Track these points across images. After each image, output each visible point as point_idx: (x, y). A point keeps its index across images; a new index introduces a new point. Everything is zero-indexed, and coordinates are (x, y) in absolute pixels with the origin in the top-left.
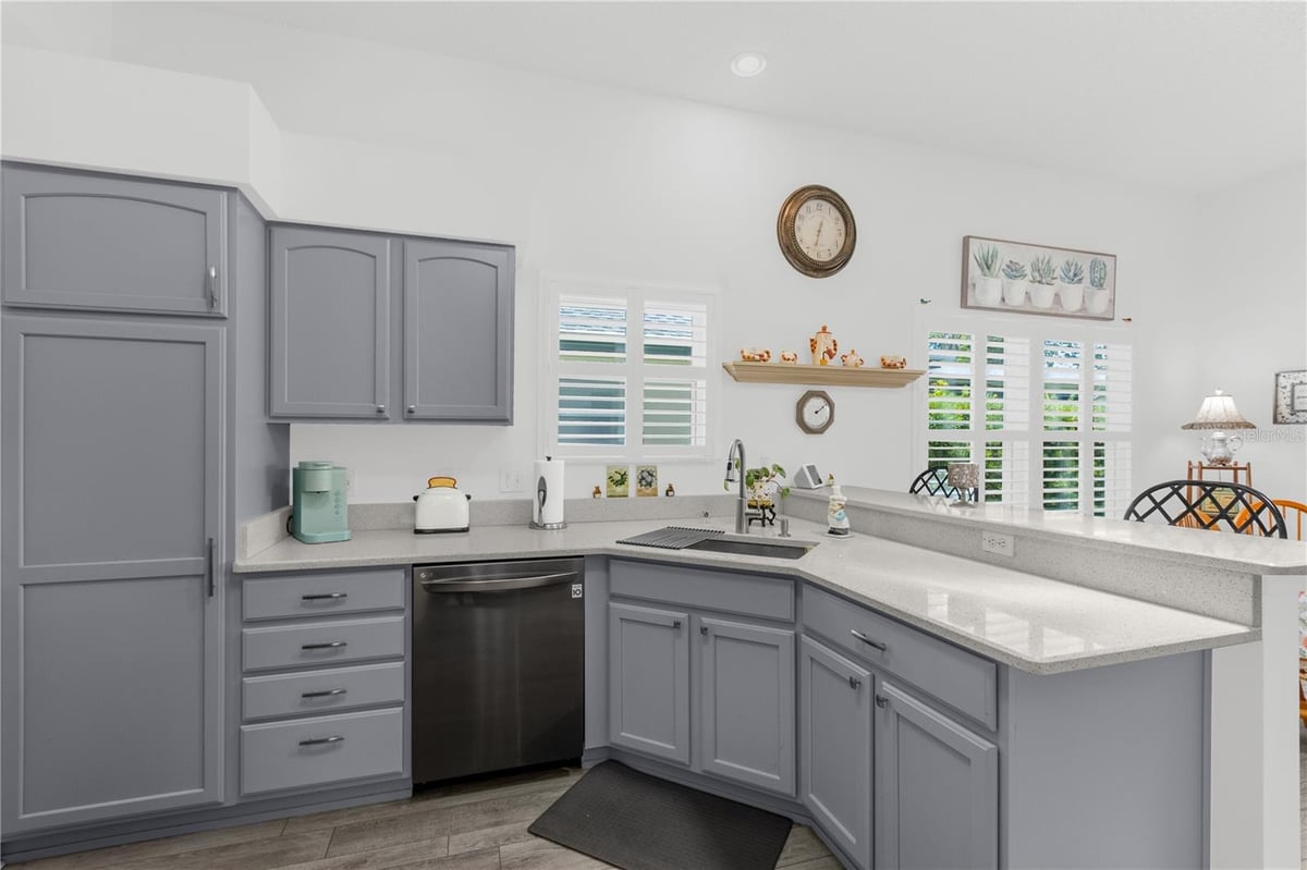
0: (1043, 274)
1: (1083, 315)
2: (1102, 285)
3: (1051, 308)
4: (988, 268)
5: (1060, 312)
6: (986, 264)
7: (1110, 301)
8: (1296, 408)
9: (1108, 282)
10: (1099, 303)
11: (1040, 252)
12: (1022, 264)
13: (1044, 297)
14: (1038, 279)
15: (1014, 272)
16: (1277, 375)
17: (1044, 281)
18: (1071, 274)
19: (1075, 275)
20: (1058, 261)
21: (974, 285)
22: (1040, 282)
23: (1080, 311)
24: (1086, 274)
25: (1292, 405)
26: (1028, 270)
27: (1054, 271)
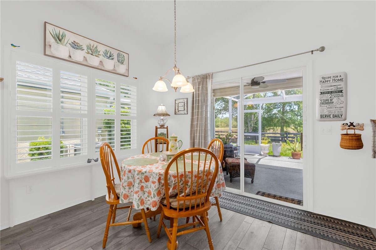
0: (93, 51)
1: (114, 72)
2: (123, 63)
3: (98, 66)
4: (60, 40)
5: (103, 68)
6: (58, 38)
7: (126, 69)
8: (179, 110)
9: (126, 62)
10: (122, 69)
11: (92, 43)
12: (81, 44)
13: (94, 61)
14: (91, 53)
15: (75, 46)
16: (175, 100)
17: (94, 54)
18: (108, 55)
19: (110, 56)
20: (101, 49)
21: (50, 46)
22: (92, 54)
23: (113, 70)
24: (115, 57)
25: (178, 109)
26: (85, 47)
27: (99, 52)
